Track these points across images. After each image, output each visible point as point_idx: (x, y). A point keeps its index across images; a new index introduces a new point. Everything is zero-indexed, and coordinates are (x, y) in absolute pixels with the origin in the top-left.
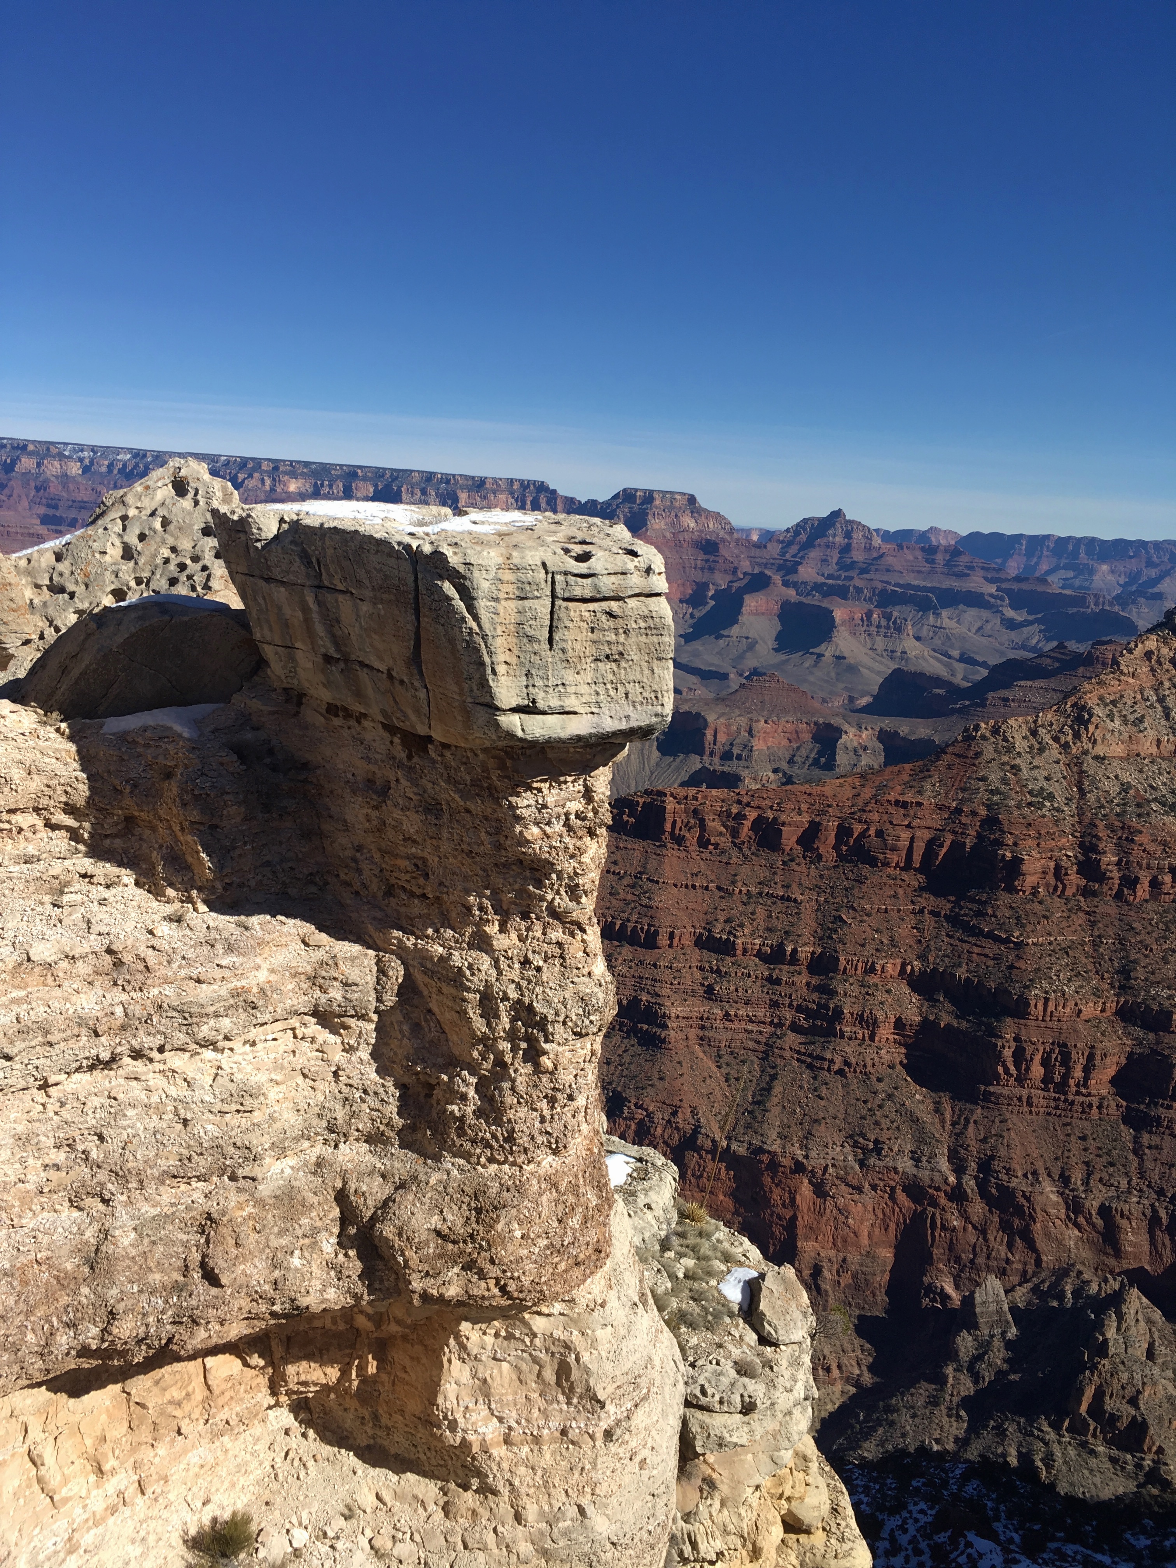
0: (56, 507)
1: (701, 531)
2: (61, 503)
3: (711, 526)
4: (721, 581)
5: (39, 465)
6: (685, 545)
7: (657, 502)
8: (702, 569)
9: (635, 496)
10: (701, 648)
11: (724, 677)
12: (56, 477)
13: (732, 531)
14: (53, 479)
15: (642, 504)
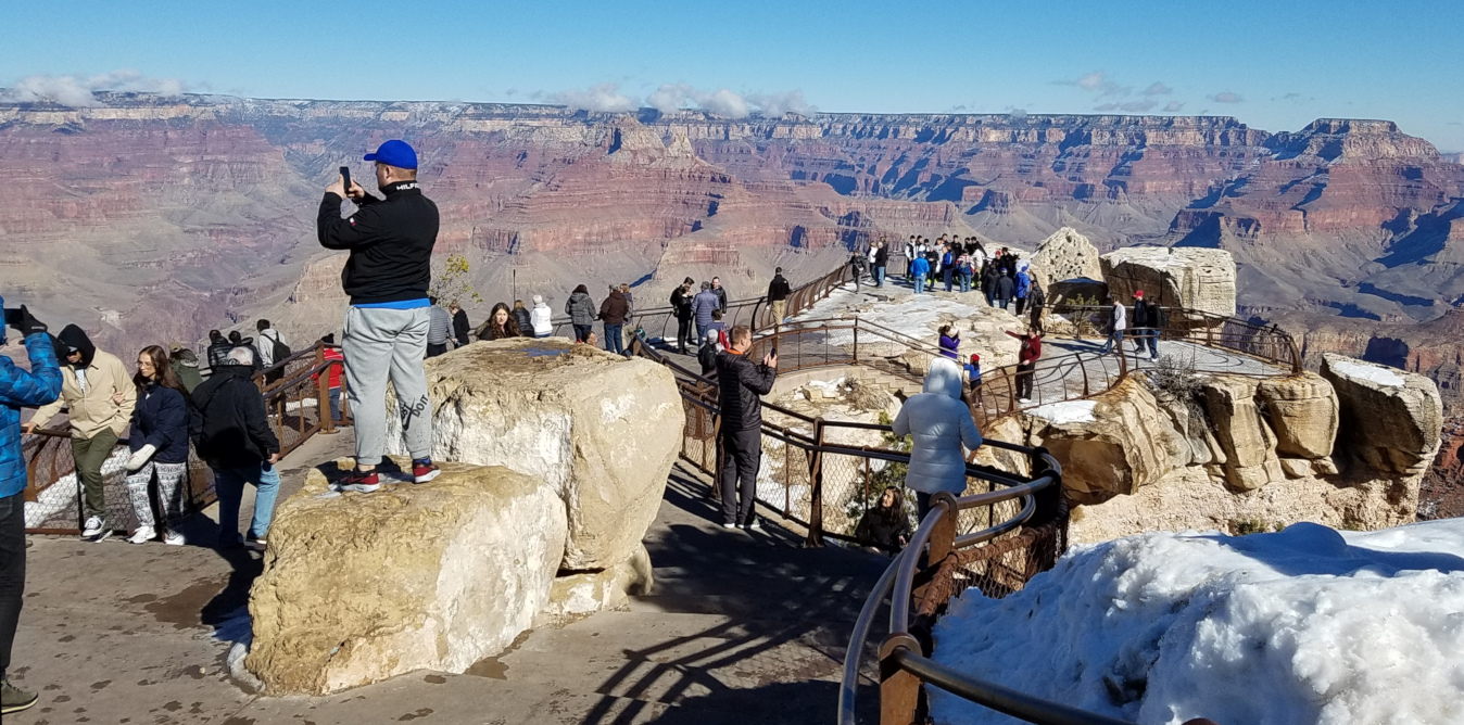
0: (802, 165)
1: (1403, 158)
2: (805, 162)
3: (1413, 152)
4: (1426, 207)
5: (790, 130)
6: (1384, 171)
7: (1353, 131)
8: (1404, 195)
9: (1329, 125)
10: (1402, 274)
11: (1430, 303)
12: (803, 140)
13: (1436, 157)
14: (800, 142)
15: (1338, 132)
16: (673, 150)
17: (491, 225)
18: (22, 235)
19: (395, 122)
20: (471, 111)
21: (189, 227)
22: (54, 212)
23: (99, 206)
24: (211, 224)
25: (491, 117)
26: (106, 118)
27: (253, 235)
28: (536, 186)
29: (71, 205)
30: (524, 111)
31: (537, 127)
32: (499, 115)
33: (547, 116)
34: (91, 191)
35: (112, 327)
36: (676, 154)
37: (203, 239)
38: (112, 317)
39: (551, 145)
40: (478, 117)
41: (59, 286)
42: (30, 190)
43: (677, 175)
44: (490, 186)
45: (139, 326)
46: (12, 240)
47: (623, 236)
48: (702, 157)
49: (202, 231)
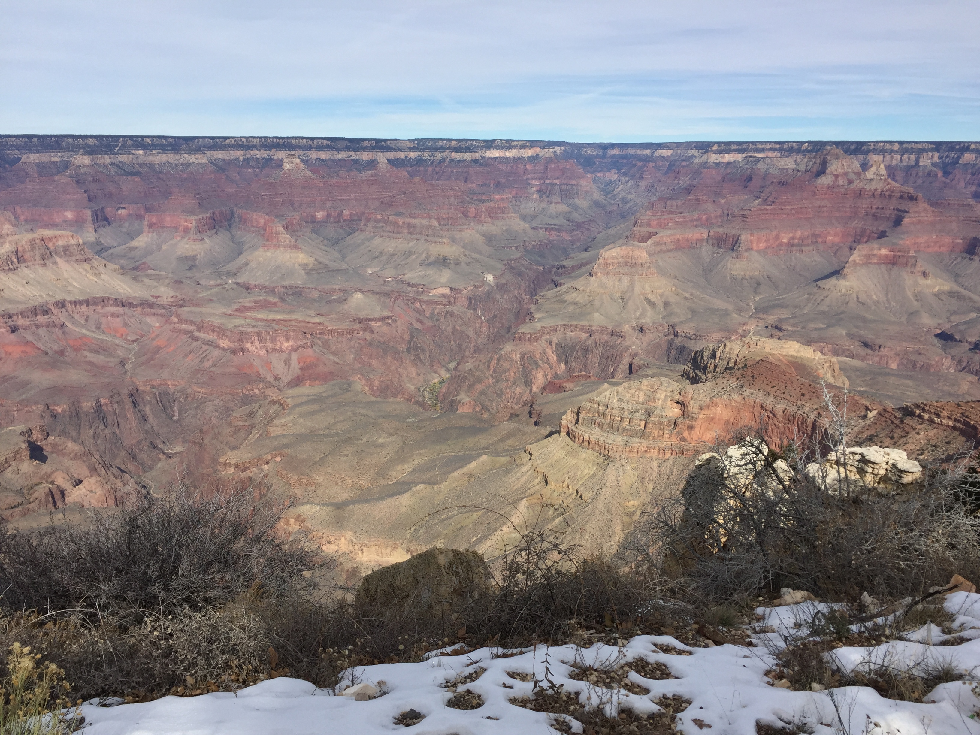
16: (869, 174)
17: (721, 230)
18: (447, 227)
19: (663, 157)
20: (715, 147)
21: (535, 225)
22: (463, 214)
23: (487, 210)
24: (546, 224)
25: (728, 151)
26: (493, 156)
27: (571, 232)
28: (757, 201)
29: (472, 210)
30: (754, 147)
31: (762, 158)
32: (735, 150)
33: (771, 150)
34: (483, 201)
35: (490, 285)
36: (872, 177)
37: (542, 234)
38: (490, 278)
39: (771, 171)
40: (720, 152)
41: (464, 258)
42: (452, 200)
43: (871, 193)
44: (723, 201)
45: (503, 285)
46: (441, 230)
47: (820, 240)
48: (894, 179)
49: (541, 228)
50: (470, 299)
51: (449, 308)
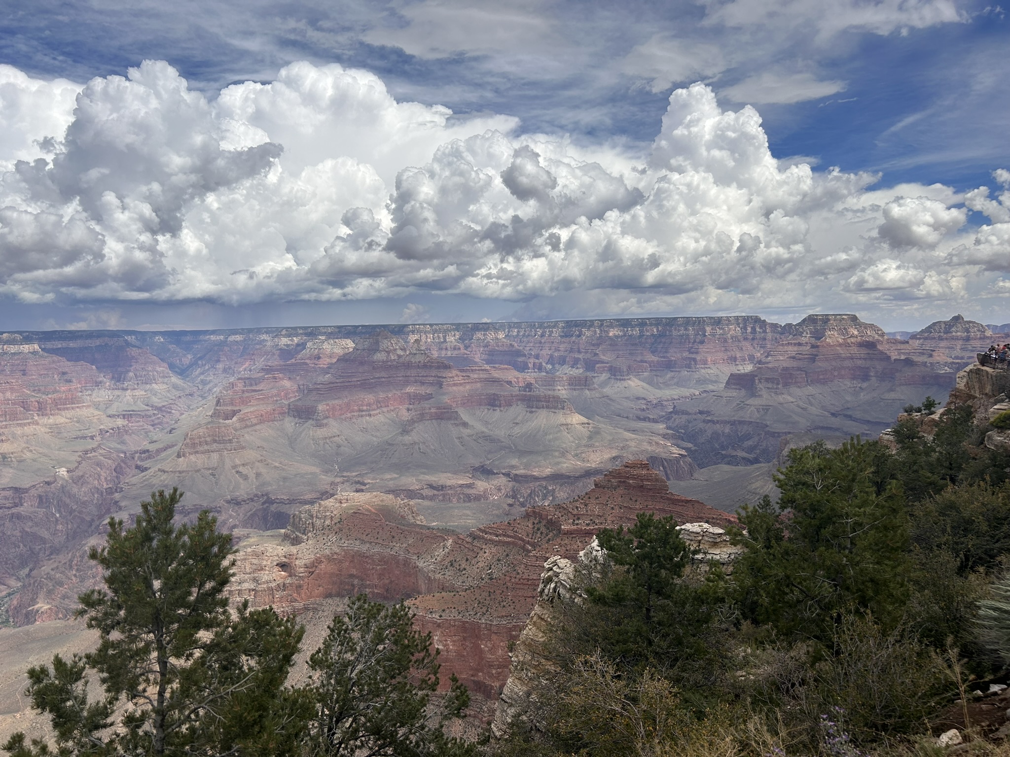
0: (493, 355)
1: (862, 336)
2: (495, 353)
3: (869, 333)
4: (878, 366)
5: (484, 334)
7: (831, 321)
9: (816, 319)
10: (868, 408)
12: (493, 340)
15: (822, 323)
16: (413, 349)
18: (4, 423)
19: (237, 342)
20: (284, 332)
21: (110, 413)
23: (52, 403)
24: (124, 411)
25: (297, 335)
27: (152, 416)
28: (327, 376)
29: (33, 403)
30: (317, 331)
31: (327, 339)
32: (301, 334)
34: (46, 393)
35: (63, 479)
36: (415, 351)
37: (120, 421)
38: (63, 472)
39: (336, 350)
40: (289, 336)
41: (28, 454)
42: (6, 394)
43: (416, 364)
45: (79, 477)
47: (384, 405)
48: (432, 353)
49: (118, 416)
50: (40, 497)
51: (14, 510)
